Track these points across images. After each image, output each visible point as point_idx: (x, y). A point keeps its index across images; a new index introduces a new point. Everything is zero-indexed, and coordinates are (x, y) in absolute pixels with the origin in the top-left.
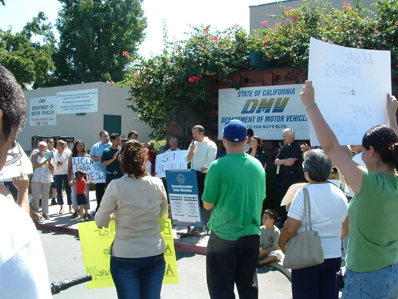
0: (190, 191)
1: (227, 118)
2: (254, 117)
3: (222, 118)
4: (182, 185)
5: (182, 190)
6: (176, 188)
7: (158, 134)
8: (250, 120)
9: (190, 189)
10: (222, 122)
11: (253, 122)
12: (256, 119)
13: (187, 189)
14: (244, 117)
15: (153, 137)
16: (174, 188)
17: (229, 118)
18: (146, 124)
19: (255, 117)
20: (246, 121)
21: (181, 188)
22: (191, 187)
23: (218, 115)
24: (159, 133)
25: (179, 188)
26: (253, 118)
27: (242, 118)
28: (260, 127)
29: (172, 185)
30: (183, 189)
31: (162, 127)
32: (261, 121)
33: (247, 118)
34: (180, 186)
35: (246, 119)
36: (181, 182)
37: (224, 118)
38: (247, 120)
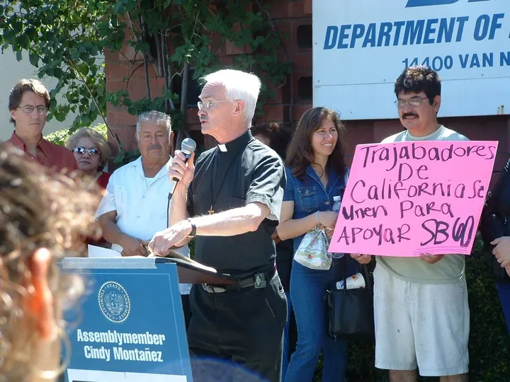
0: (156, 357)
1: (349, 27)
2: (462, 20)
3: (329, 29)
4: (121, 329)
5: (120, 354)
6: (97, 345)
7: (76, 101)
8: (447, 30)
9: (153, 348)
10: (327, 47)
11: (459, 39)
12: (469, 27)
13: (141, 347)
14: (421, 23)
15: (56, 113)
16: (89, 343)
17: (356, 27)
18: (19, 58)
19: (466, 18)
20: (427, 36)
21: (116, 345)
22: (159, 339)
23: (309, 17)
24: (81, 97)
25: (109, 346)
26: (457, 24)
27: (410, 24)
28: (488, 60)
29: (79, 331)
30: (127, 347)
31: (90, 73)
32: (491, 37)
33: (433, 26)
34: (110, 337)
35: (430, 31)
36: (117, 317)
37: (335, 28)
38: (433, 31)
